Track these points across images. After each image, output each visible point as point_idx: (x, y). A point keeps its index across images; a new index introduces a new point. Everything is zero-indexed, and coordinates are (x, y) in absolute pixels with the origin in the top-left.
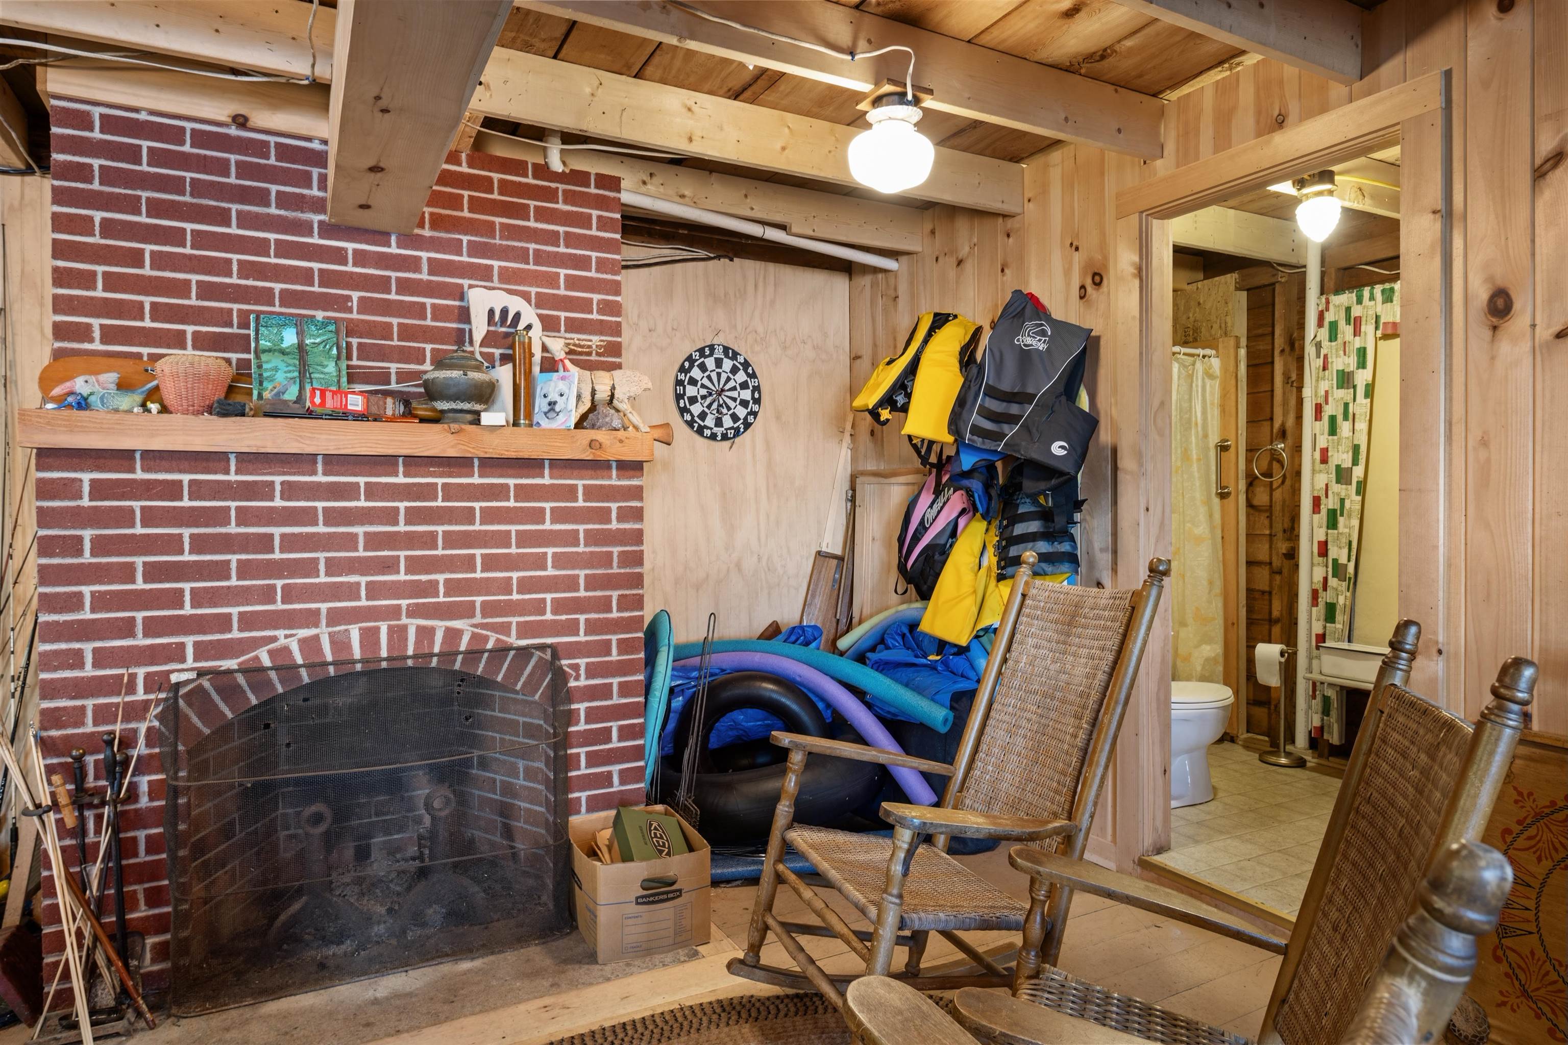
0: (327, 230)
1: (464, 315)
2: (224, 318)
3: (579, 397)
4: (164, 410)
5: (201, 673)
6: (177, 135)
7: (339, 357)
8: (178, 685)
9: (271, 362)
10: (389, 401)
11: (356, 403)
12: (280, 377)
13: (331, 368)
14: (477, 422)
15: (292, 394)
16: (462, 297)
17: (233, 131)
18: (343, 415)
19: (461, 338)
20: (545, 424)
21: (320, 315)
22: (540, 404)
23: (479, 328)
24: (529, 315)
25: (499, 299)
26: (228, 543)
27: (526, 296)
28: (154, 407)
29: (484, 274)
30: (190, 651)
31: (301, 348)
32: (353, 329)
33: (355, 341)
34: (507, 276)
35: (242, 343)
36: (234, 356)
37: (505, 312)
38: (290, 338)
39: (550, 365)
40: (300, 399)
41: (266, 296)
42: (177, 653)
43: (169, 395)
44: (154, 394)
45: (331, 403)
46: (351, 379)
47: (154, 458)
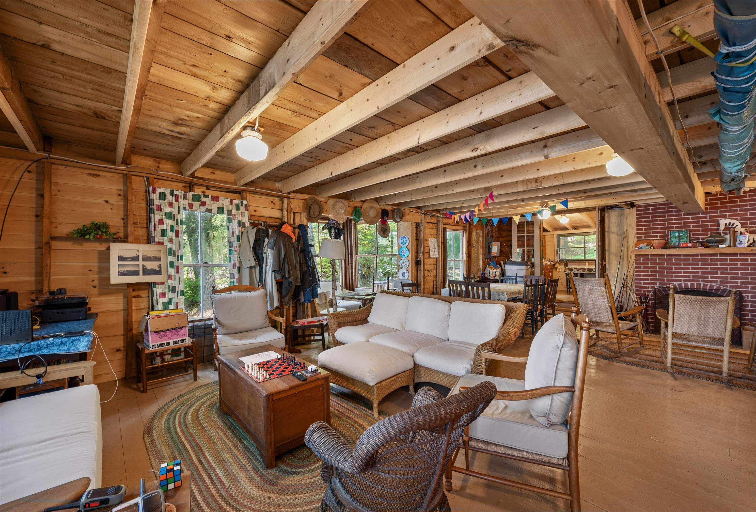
0: (684, 215)
1: (719, 225)
2: (665, 232)
3: (748, 240)
4: (654, 248)
5: (660, 287)
6: (656, 205)
7: (687, 237)
8: (656, 288)
9: (673, 239)
10: (698, 244)
11: (690, 245)
12: (675, 241)
13: (685, 239)
14: (718, 247)
15: (677, 244)
16: (718, 221)
17: (666, 202)
18: (687, 247)
19: (718, 229)
20: (739, 246)
21: (684, 229)
22: (738, 242)
23: (722, 227)
24: (737, 223)
25: (728, 221)
26: (665, 268)
27: (737, 220)
28: (652, 248)
29: (725, 216)
30: (658, 284)
31: (679, 236)
32: (690, 231)
33: (691, 233)
34: (730, 216)
35: (668, 236)
36: (666, 238)
37: (730, 223)
38: (677, 234)
39: (741, 233)
40: (678, 245)
41: (673, 228)
42: (656, 284)
43: (655, 246)
44: (652, 246)
45: (684, 245)
46: (690, 240)
47: (652, 255)
